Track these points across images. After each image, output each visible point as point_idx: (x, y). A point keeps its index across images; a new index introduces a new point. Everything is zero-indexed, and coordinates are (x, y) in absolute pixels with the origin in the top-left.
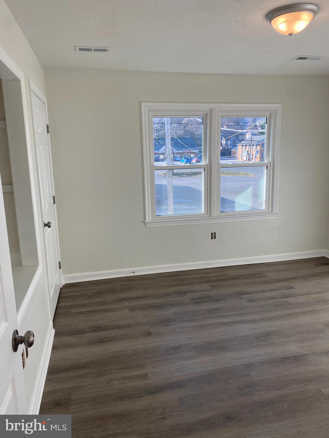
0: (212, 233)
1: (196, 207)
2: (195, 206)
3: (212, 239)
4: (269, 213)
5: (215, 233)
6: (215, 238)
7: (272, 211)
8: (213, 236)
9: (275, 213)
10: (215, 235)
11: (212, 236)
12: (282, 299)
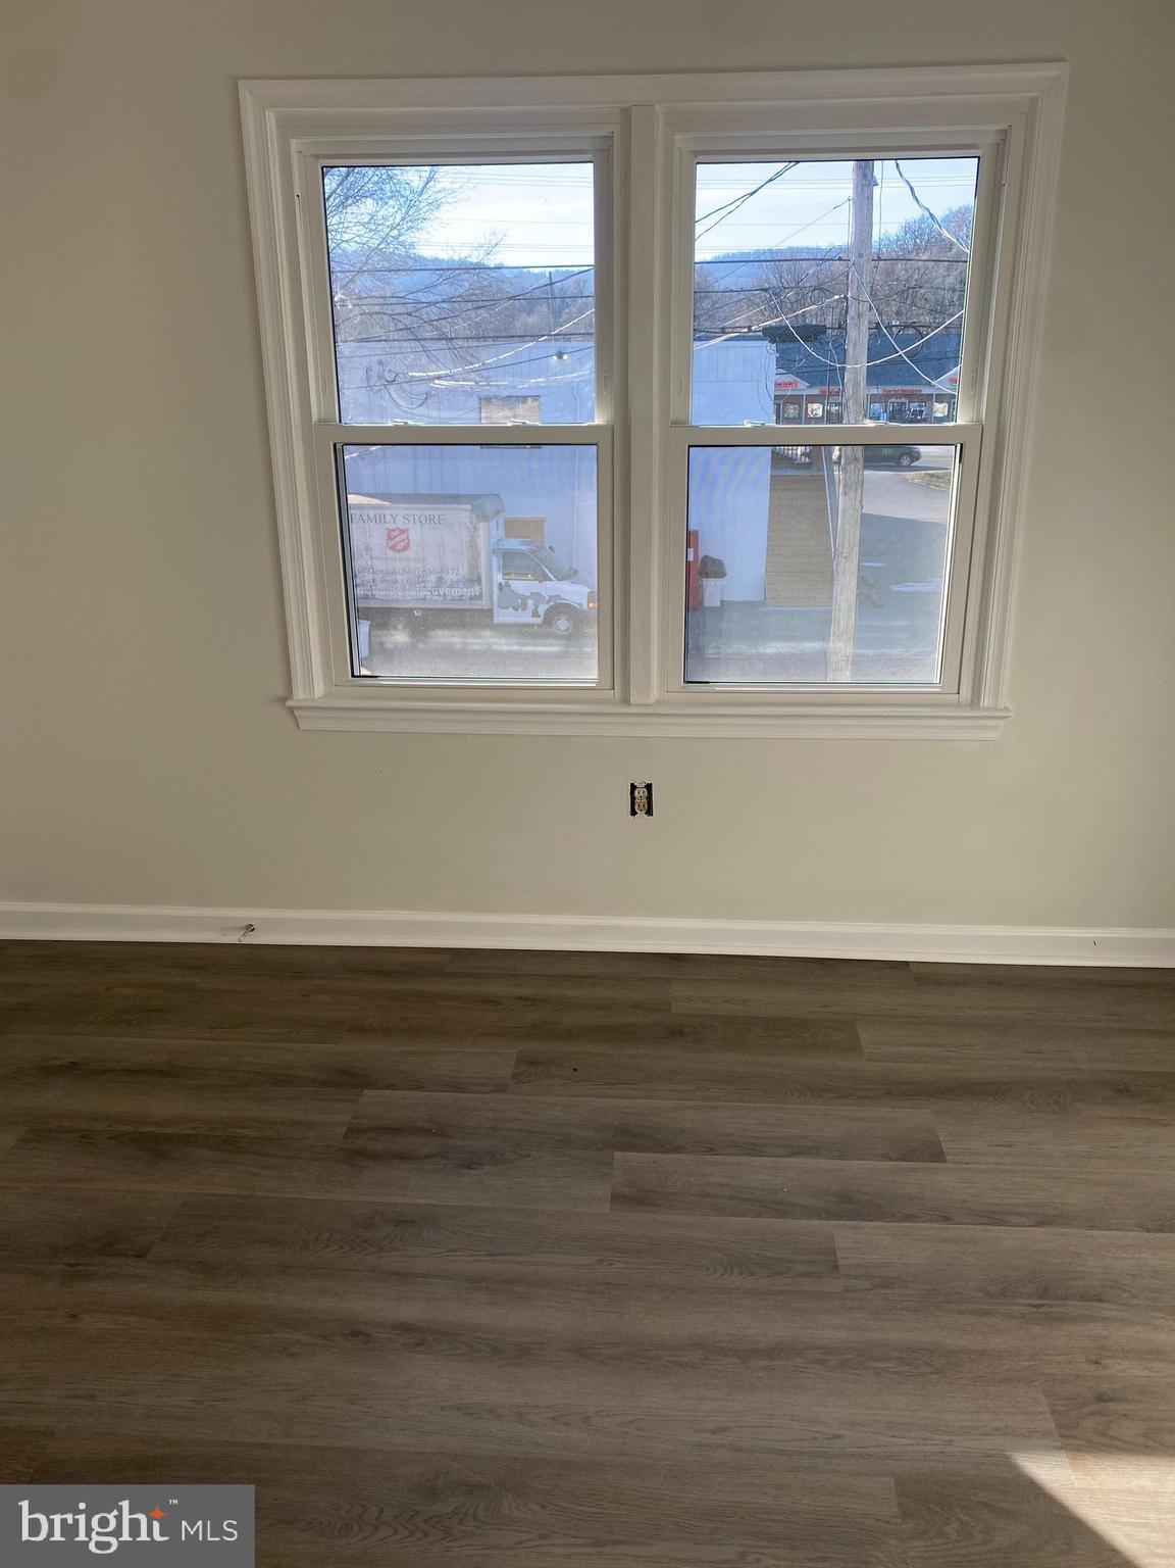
0: (633, 788)
1: (554, 649)
2: (551, 645)
3: (634, 813)
4: (958, 705)
5: (649, 787)
6: (649, 812)
7: (975, 702)
8: (642, 800)
9: (994, 709)
10: (649, 798)
11: (633, 798)
12: (816, 1223)
